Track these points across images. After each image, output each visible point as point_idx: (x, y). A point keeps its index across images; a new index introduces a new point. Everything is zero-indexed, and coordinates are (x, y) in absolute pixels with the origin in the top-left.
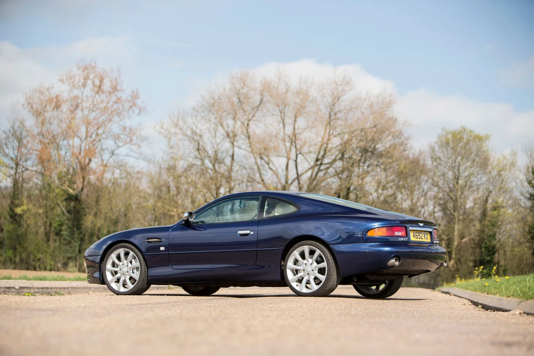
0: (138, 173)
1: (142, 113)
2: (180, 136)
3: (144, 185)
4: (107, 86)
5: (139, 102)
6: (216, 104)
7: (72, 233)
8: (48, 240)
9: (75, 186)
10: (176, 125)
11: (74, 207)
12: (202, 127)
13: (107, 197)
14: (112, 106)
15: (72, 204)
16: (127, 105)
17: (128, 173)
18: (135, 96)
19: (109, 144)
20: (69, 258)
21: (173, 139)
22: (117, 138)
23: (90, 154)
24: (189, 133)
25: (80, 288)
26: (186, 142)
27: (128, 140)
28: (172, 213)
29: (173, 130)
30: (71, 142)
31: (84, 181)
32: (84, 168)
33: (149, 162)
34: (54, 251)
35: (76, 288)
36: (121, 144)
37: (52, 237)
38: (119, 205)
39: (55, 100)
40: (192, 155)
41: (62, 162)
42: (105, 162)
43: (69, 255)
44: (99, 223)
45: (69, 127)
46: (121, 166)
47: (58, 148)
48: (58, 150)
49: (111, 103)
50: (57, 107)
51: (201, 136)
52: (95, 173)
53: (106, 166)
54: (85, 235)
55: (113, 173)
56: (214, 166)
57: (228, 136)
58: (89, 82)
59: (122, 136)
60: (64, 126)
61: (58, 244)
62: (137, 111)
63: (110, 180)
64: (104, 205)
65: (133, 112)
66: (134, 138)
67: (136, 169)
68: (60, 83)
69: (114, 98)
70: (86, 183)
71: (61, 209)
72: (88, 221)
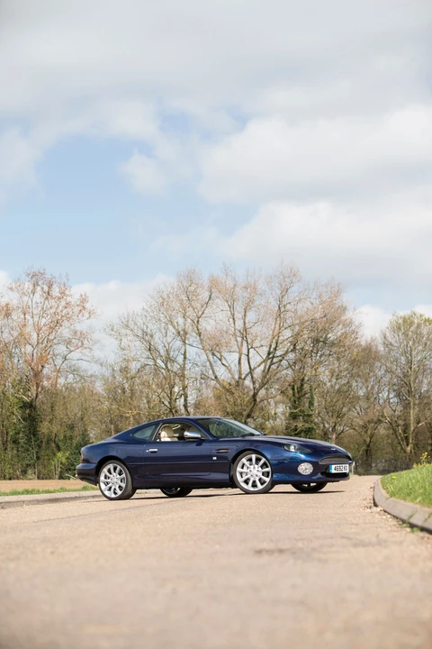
0: (91, 376)
1: (92, 317)
2: (130, 338)
3: (99, 387)
4: (56, 291)
5: (88, 306)
6: (165, 304)
7: (29, 440)
8: (6, 449)
9: (30, 394)
10: (127, 326)
11: (30, 415)
12: (152, 327)
13: (62, 402)
14: (62, 311)
15: (28, 411)
16: (77, 309)
17: (82, 377)
18: (84, 300)
19: (61, 349)
20: (28, 465)
21: (124, 340)
22: (68, 343)
23: (43, 361)
24: (140, 333)
25: (13, 502)
26: (138, 343)
27: (80, 344)
28: (128, 415)
29: (123, 331)
30: (23, 350)
31: (38, 388)
32: (37, 374)
33: (101, 365)
34: (12, 460)
35: (9, 502)
36: (72, 349)
37: (10, 446)
38: (75, 410)
39: (5, 309)
40: (144, 356)
41: (15, 370)
42: (58, 367)
43: (27, 462)
44: (55, 429)
45: (21, 334)
46: (74, 371)
47: (11, 356)
48: (10, 358)
49: (60, 308)
50: (8, 315)
51: (152, 336)
52: (49, 378)
53: (59, 371)
54: (42, 442)
55: (66, 378)
56: (166, 365)
57: (179, 333)
58: (39, 288)
59: (73, 341)
60: (15, 334)
61: (15, 452)
62: (87, 315)
63: (64, 385)
64: (59, 411)
65: (83, 316)
66: (86, 342)
67: (89, 374)
68: (9, 292)
69: (63, 303)
70: (40, 389)
71: (16, 416)
72: (44, 428)
